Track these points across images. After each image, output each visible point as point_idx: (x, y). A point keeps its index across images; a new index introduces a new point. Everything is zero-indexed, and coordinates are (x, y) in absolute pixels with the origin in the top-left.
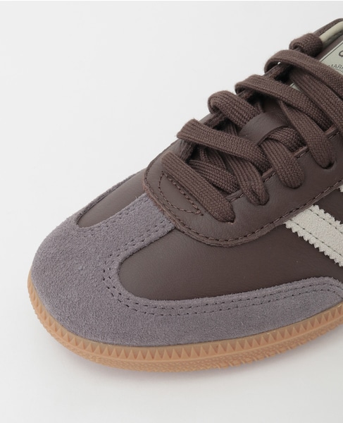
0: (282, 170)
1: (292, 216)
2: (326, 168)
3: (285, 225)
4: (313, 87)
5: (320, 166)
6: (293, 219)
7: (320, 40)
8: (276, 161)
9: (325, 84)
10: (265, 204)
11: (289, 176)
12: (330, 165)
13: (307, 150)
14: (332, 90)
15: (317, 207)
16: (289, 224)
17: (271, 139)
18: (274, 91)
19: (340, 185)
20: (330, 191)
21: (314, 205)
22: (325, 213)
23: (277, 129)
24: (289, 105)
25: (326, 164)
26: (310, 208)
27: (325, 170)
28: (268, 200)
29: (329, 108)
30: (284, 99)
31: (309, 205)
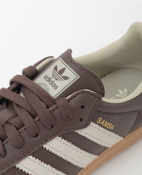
0: (12, 140)
1: (19, 162)
2: (35, 137)
3: (16, 166)
4: (29, 95)
5: (32, 136)
6: (19, 163)
7: (36, 69)
8: (10, 135)
9: (35, 94)
10: (5, 157)
11: (16, 142)
12: (37, 136)
13: (25, 129)
14: (38, 97)
15: (31, 156)
16: (18, 166)
17: (9, 123)
18: (11, 98)
19: (43, 145)
20: (38, 148)
21: (30, 155)
22: (36, 159)
23: (12, 117)
24: (17, 105)
25: (35, 135)
26: (28, 157)
27: (35, 138)
28: (6, 155)
29: (36, 107)
30: (15, 102)
31: (28, 156)
